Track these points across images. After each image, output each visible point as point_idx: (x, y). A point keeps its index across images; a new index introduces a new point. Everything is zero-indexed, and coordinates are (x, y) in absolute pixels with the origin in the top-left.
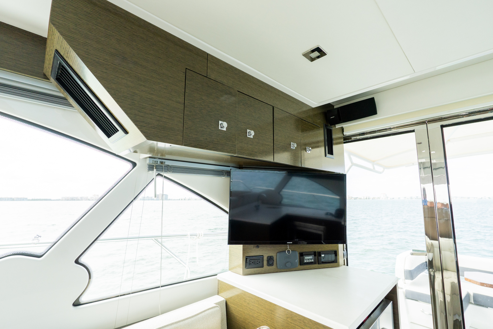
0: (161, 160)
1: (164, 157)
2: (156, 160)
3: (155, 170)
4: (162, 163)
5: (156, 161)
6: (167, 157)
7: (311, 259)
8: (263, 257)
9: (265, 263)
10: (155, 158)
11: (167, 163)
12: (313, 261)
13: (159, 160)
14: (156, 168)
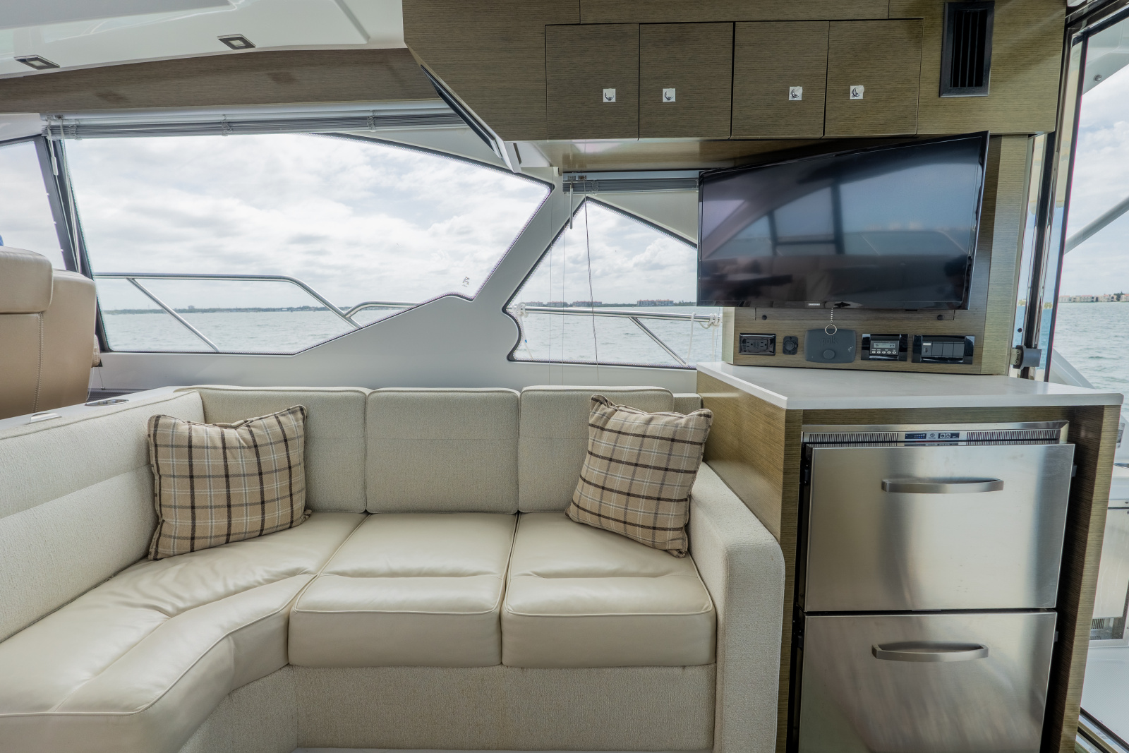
0: (580, 174)
1: (584, 169)
2: (573, 174)
3: (571, 190)
4: (581, 178)
5: (573, 177)
6: (589, 167)
7: (891, 350)
8: (775, 337)
9: (779, 347)
10: (571, 172)
11: (590, 177)
12: (894, 353)
13: (577, 175)
14: (573, 187)
